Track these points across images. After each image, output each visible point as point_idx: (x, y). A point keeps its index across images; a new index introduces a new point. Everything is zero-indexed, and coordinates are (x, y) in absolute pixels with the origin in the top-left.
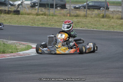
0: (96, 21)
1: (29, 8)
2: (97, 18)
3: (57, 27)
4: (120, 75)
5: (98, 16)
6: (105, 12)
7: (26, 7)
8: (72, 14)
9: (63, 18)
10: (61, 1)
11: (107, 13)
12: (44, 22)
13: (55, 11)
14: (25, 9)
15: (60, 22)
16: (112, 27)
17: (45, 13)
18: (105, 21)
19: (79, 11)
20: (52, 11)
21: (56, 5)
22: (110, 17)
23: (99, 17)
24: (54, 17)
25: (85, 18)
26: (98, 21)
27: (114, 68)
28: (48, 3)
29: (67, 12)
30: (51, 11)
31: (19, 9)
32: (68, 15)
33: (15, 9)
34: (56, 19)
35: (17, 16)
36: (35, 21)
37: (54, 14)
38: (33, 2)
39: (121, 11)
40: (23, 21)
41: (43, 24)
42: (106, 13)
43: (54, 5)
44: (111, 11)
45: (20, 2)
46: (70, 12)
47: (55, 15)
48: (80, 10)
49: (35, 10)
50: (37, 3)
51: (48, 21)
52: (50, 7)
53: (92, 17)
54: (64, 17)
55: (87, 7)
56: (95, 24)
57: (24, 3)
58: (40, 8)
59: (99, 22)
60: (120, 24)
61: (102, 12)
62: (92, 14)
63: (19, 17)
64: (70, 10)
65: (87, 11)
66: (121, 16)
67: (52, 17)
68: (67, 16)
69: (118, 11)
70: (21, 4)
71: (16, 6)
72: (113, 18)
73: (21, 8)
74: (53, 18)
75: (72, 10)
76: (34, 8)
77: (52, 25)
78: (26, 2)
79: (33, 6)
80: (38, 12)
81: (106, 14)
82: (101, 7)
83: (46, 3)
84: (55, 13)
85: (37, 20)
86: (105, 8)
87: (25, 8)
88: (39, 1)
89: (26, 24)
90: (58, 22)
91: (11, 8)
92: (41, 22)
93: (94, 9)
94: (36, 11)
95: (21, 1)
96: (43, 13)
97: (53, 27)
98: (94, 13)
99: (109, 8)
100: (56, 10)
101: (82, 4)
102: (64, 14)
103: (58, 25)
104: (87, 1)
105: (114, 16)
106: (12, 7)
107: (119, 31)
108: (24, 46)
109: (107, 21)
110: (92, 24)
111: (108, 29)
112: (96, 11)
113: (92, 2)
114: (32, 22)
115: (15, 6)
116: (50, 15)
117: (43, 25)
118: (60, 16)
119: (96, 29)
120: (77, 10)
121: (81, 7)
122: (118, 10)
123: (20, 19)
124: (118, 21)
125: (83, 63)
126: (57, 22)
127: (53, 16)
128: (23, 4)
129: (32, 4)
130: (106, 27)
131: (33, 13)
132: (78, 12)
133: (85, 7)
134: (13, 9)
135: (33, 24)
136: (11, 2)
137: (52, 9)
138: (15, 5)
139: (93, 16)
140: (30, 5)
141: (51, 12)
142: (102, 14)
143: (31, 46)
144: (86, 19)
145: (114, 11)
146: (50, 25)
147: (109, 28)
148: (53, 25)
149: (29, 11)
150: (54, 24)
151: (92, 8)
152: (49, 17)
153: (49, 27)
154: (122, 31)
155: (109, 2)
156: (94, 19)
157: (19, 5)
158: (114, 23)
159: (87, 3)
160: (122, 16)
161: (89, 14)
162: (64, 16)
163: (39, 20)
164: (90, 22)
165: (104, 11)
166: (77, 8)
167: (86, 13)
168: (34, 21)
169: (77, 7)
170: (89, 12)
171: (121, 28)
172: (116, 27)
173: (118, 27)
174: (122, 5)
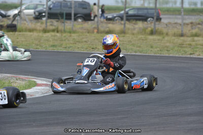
0: (140, 39)
1: (31, 21)
2: (143, 35)
3: (76, 50)
5: (143, 31)
6: (155, 24)
7: (27, 20)
8: (102, 29)
9: (86, 35)
10: (84, 8)
11: (159, 26)
12: (56, 43)
13: (73, 25)
14: (25, 22)
15: (82, 42)
16: (166, 49)
17: (57, 28)
18: (154, 40)
19: (113, 24)
20: (69, 25)
21: (75, 15)
22: (163, 34)
23: (145, 33)
24: (73, 35)
25: (123, 35)
26: (143, 40)
27: (170, 116)
28: (62, 11)
29: (94, 26)
30: (66, 24)
31: (15, 23)
32: (96, 31)
33: (9, 22)
34: (75, 38)
35: (11, 33)
36: (42, 41)
37: (72, 29)
38: (38, 11)
39: (181, 23)
40: (22, 41)
41: (53, 46)
42: (157, 26)
43: (73, 15)
44: (164, 23)
45: (16, 12)
46: (98, 26)
47: (74, 32)
48: (114, 22)
49: (42, 23)
50: (45, 13)
51: (62, 40)
52: (66, 19)
53: (133, 34)
54: (88, 35)
55: (125, 18)
56: (138, 45)
57: (24, 13)
58: (49, 20)
59: (145, 41)
60: (180, 44)
61: (150, 25)
62: (134, 29)
63: (16, 35)
64: (97, 22)
65: (125, 24)
66: (180, 31)
67: (69, 34)
68: (93, 32)
69: (176, 23)
70: (19, 15)
71: (11, 17)
72: (167, 34)
73: (19, 21)
74: (71, 36)
75: (102, 22)
76: (40, 20)
77: (69, 48)
78: (26, 11)
79: (38, 16)
80: (46, 27)
81: (157, 28)
82: (148, 18)
83: (58, 12)
84: (74, 29)
85: (44, 40)
86: (155, 18)
87: (25, 20)
88: (47, 9)
89: (26, 46)
90: (79, 42)
91: (2, 21)
92: (51, 43)
93: (137, 20)
94: (44, 26)
95: (19, 10)
96: (54, 28)
97: (70, 50)
98: (136, 26)
99: (160, 19)
100: (75, 22)
101: (118, 13)
102: (88, 30)
103: (78, 48)
104: (125, 8)
105: (170, 31)
106: (5, 19)
107: (177, 56)
108: (24, 83)
109: (159, 40)
110: (133, 45)
111: (160, 52)
112: (140, 25)
113: (134, 9)
114: (37, 42)
115: (9, 18)
116: (65, 31)
117: (55, 48)
118: (82, 33)
119: (140, 52)
120: (110, 23)
121: (115, 17)
122: (176, 21)
123: (18, 38)
124: (176, 40)
125: (119, 109)
126: (77, 42)
127: (70, 32)
128: (22, 14)
129: (37, 14)
130: (156, 49)
131: (38, 28)
132: (111, 26)
133: (121, 18)
134: (6, 22)
135: (38, 47)
136: (3, 12)
137: (69, 22)
138: (9, 16)
139: (135, 32)
140: (34, 16)
141: (68, 27)
142: (150, 29)
143: (35, 82)
144: (124, 37)
145: (170, 23)
146: (66, 48)
147: (160, 50)
148: (71, 47)
149: (31, 25)
150: (71, 45)
151: (134, 19)
152: (64, 35)
153: (64, 51)
154: (182, 54)
155: (160, 9)
156: (137, 37)
157: (15, 16)
158: (170, 42)
159: (125, 10)
160: (182, 31)
161: (129, 29)
162: (88, 33)
163: (48, 40)
164: (130, 41)
165: (153, 24)
166: (110, 19)
167: (125, 26)
168: (39, 41)
169: (109, 17)
170: (129, 25)
171: (180, 50)
172: (172, 49)
173: (176, 48)
174: (183, 13)
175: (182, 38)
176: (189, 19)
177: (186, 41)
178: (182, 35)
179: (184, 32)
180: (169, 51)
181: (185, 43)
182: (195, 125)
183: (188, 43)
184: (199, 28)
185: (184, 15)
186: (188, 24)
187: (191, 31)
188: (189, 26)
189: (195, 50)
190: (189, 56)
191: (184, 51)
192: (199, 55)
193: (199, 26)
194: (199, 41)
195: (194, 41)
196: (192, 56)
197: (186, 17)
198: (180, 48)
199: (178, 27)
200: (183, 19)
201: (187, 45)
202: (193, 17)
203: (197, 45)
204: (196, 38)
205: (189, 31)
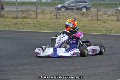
4: (15, 72)
16: (7, 26)
22: (5, 17)
27: (10, 66)
39: (16, 11)
44: (6, 11)
60: (15, 23)
66: (15, 15)
69: (13, 11)
72: (8, 17)
99: (4, 8)
105: (9, 15)
107: (14, 30)
109: (3, 21)
111: (3, 28)
122: (13, 9)
124: (13, 21)
145: (9, 11)
158: (9, 22)
160: (17, 15)
171: (16, 27)
172: (11, 26)
173: (13, 26)
174: (17, 5)
175: (17, 20)
176: (20, 8)
177: (19, 21)
178: (17, 18)
179: (18, 16)
180: (9, 27)
181: (18, 23)
182: (25, 71)
183: (20, 22)
184: (26, 13)
185: (18, 6)
186: (20, 11)
187: (22, 16)
188: (21, 12)
189: (24, 26)
190: (21, 30)
191: (18, 27)
192: (27, 30)
193: (27, 12)
194: (27, 21)
195: (24, 21)
196: (23, 30)
197: (19, 7)
198: (15, 26)
199: (14, 13)
200: (17, 8)
201: (20, 24)
202: (23, 7)
203: (25, 23)
204: (25, 20)
205: (21, 15)
